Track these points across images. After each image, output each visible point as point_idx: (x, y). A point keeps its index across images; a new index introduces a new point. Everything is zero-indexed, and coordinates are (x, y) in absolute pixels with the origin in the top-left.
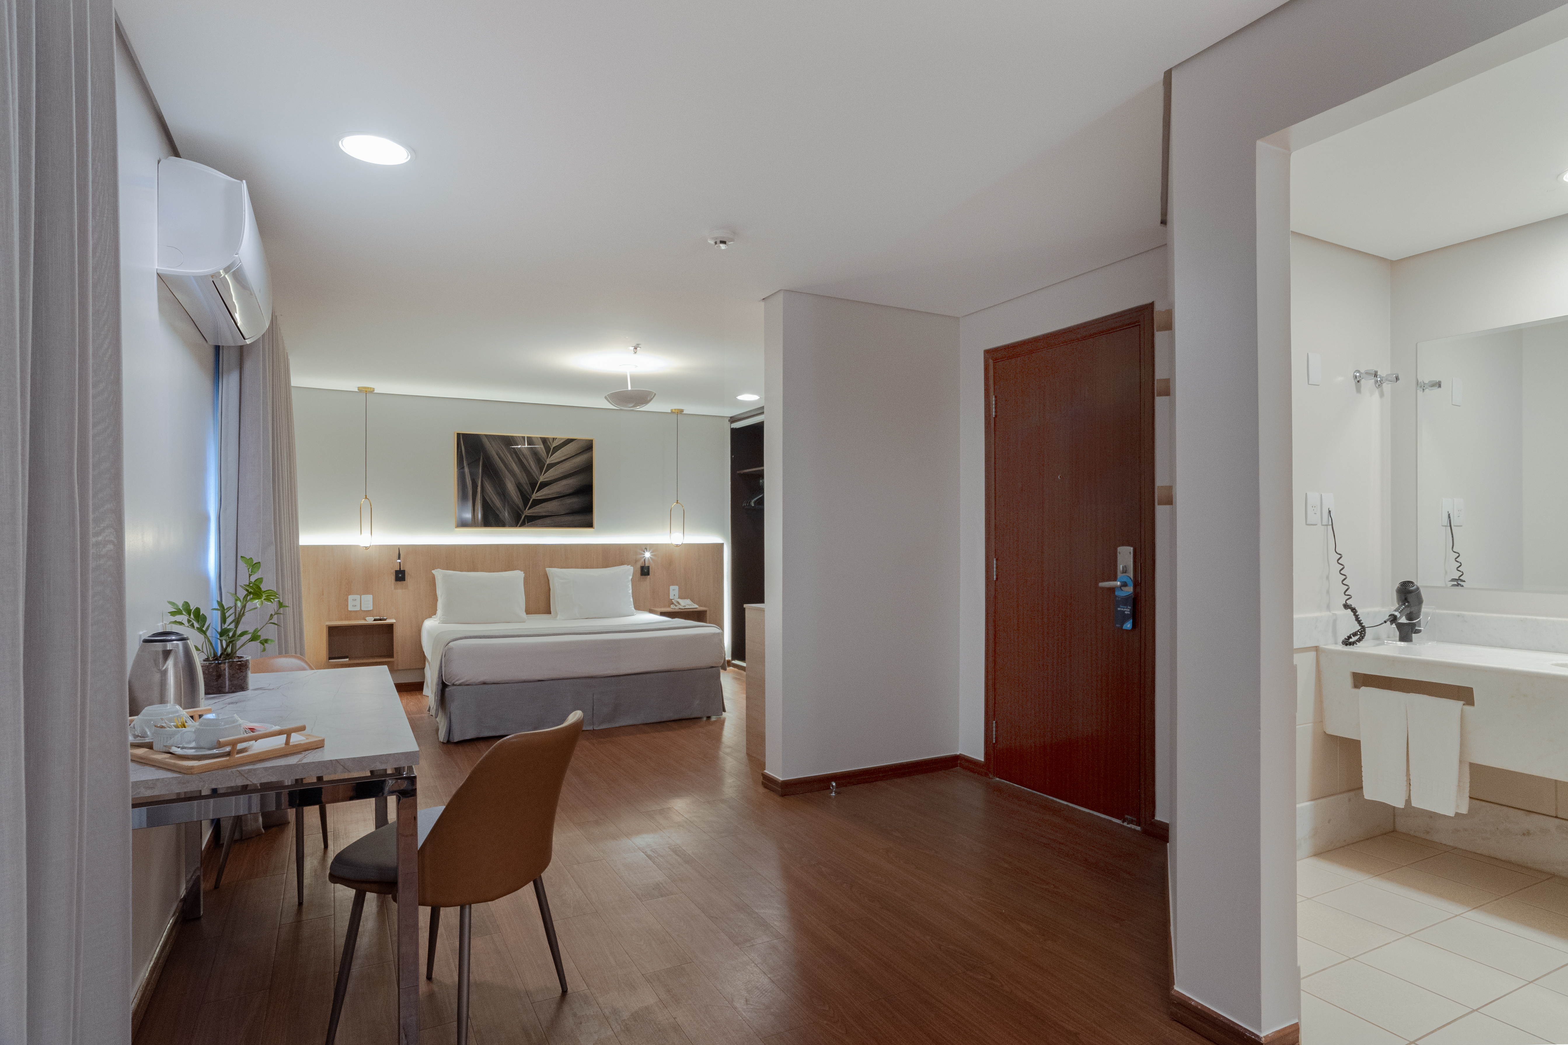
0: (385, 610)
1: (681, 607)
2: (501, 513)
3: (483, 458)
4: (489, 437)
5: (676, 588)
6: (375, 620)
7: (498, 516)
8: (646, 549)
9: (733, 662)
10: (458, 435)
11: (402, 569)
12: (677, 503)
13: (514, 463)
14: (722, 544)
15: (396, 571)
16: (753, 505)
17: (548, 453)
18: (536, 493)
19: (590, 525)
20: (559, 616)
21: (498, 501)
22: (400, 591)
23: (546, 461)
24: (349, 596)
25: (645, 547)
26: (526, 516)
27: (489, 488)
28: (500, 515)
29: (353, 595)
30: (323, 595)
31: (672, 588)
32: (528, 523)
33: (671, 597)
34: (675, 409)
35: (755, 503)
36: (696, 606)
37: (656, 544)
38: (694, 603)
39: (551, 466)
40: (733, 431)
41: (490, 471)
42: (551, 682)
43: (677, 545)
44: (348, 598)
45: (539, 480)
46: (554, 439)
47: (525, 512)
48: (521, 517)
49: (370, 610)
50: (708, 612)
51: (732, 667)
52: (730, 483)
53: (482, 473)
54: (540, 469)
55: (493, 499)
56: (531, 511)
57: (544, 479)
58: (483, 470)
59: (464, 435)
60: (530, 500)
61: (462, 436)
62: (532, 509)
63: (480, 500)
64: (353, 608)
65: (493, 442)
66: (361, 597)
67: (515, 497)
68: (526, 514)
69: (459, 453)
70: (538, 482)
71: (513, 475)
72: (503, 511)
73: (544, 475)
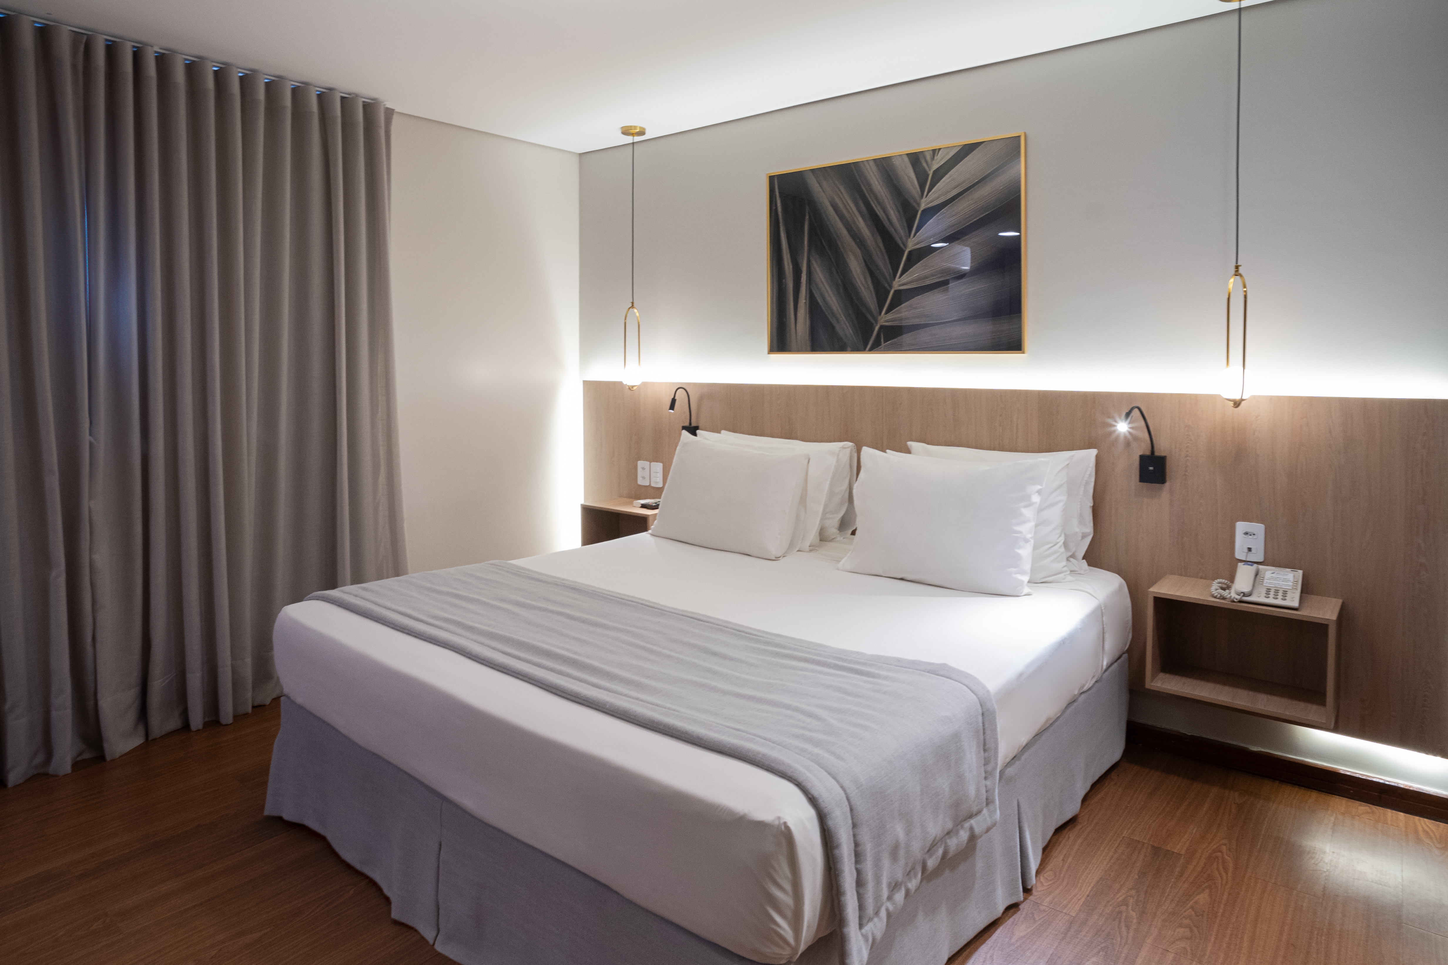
2: (838, 322)
3: (810, 217)
4: (815, 172)
5: (1259, 529)
7: (834, 328)
10: (772, 178)
13: (860, 219)
17: (922, 186)
18: (900, 276)
19: (1015, 345)
21: (834, 299)
23: (919, 205)
24: (639, 462)
26: (882, 327)
27: (820, 275)
29: (642, 460)
31: (1241, 527)
32: (885, 341)
33: (1240, 554)
39: (931, 212)
41: (821, 240)
44: (636, 464)
45: (906, 248)
46: (935, 152)
47: (879, 318)
48: (873, 331)
49: (660, 488)
53: (809, 246)
54: (908, 223)
55: (826, 295)
56: (890, 316)
57: (916, 244)
58: (810, 241)
59: (779, 177)
60: (889, 292)
61: (777, 179)
62: (893, 313)
63: (806, 299)
64: (640, 482)
65: (825, 184)
66: (650, 464)
67: (863, 288)
68: (881, 324)
69: (773, 214)
70: (903, 252)
71: (860, 242)
72: (842, 318)
73: (914, 236)
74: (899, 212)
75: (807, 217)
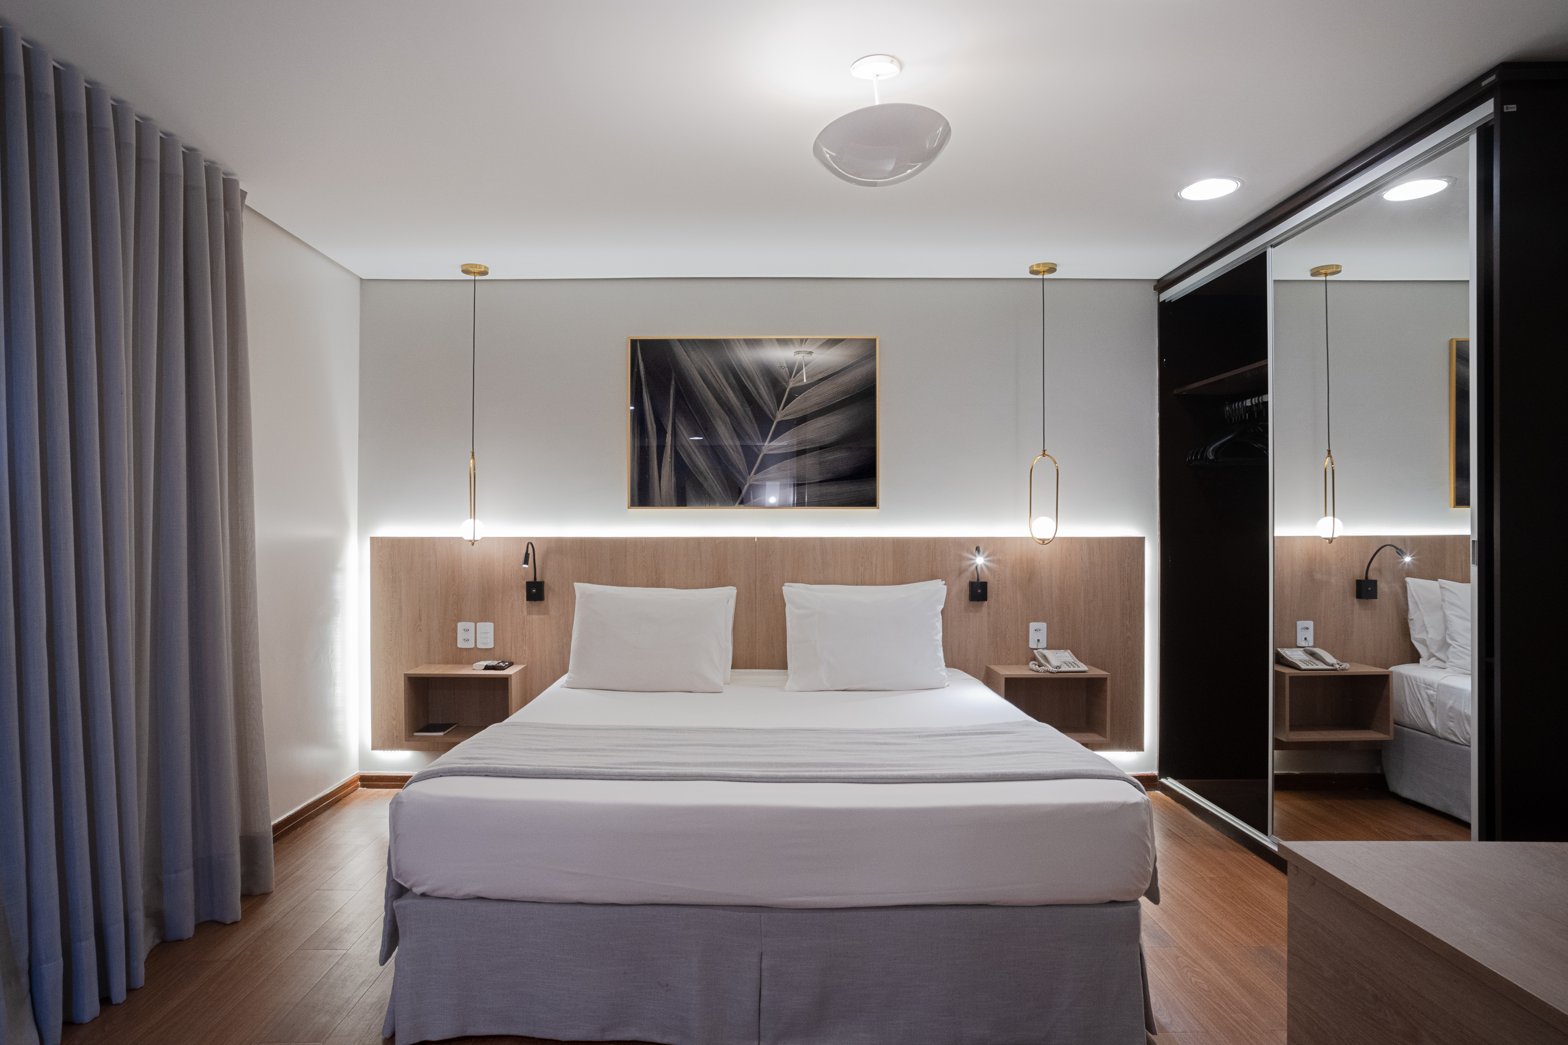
0: (513, 649)
1: (1051, 669)
2: (706, 480)
3: (676, 382)
4: (683, 342)
5: (1043, 626)
6: (487, 668)
7: (702, 485)
8: (978, 549)
9: (1163, 780)
10: (634, 342)
11: (538, 580)
12: (1044, 455)
14: (1141, 540)
15: (528, 583)
16: (1211, 457)
18: (769, 443)
19: (870, 501)
20: (789, 681)
22: (535, 617)
23: (787, 383)
24: (459, 624)
25: (977, 545)
26: (750, 485)
27: (686, 436)
28: (705, 485)
29: (464, 621)
30: (421, 620)
31: (1033, 626)
32: (755, 498)
33: (1032, 645)
34: (1038, 265)
35: (1216, 451)
36: (1083, 667)
37: (1000, 538)
38: (1081, 661)
39: (797, 392)
40: (1165, 309)
41: (687, 405)
42: (649, 911)
43: (1043, 540)
44: (456, 627)
45: (774, 418)
46: (802, 341)
47: (749, 477)
48: (743, 488)
49: (491, 649)
50: (1109, 682)
51: (1161, 791)
52: (1158, 414)
53: (675, 409)
54: (776, 398)
55: (693, 455)
56: (759, 476)
57: (786, 415)
58: (675, 404)
59: (644, 343)
60: (758, 455)
61: (640, 344)
62: (762, 474)
63: (671, 458)
64: (461, 644)
65: (692, 353)
66: (476, 626)
67: (731, 451)
68: (751, 483)
69: (635, 376)
70: (772, 422)
71: (729, 410)
72: (710, 476)
73: (783, 409)
74: (768, 387)
75: (673, 383)
